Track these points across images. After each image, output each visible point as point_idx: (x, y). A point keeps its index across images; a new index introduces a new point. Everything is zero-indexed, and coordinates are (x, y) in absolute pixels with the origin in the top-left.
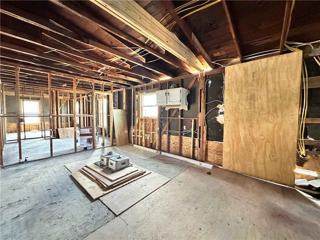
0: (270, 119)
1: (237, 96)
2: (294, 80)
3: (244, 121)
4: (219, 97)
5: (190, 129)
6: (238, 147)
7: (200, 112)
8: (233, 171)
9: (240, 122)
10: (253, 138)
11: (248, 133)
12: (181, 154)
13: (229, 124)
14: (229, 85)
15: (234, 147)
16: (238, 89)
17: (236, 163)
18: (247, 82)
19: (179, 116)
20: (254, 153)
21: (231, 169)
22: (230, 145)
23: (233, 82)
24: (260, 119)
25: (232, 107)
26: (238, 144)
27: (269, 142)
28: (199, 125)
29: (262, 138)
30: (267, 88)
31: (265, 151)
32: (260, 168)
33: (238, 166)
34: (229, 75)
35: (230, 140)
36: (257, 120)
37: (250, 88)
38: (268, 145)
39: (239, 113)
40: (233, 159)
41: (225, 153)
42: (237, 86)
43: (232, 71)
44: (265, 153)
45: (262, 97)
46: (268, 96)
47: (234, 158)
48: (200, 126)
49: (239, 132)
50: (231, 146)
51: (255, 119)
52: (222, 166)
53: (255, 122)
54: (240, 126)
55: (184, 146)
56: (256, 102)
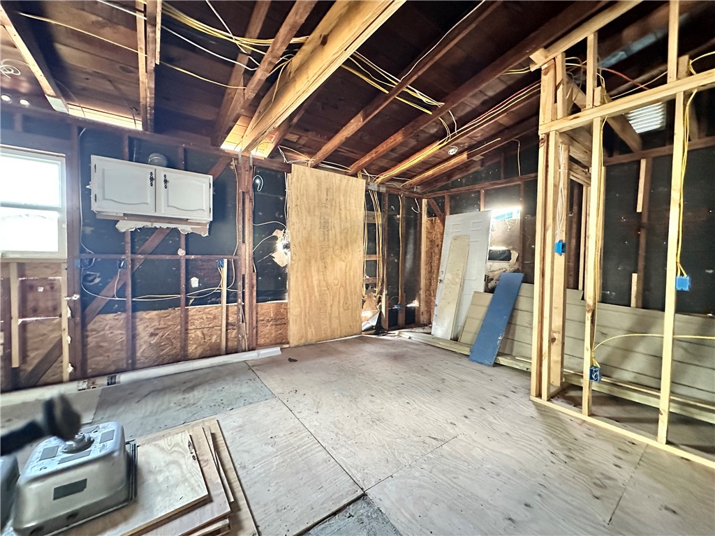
0: (343, 256)
1: (309, 218)
2: (360, 210)
3: (319, 259)
4: (277, 215)
5: (217, 284)
6: (311, 302)
7: (244, 242)
8: (306, 344)
9: (313, 261)
10: (327, 285)
11: (322, 278)
12: (186, 356)
13: (298, 266)
14: (297, 199)
15: (305, 303)
16: (309, 208)
17: (309, 329)
18: (320, 200)
19: (181, 252)
20: (329, 305)
21: (303, 341)
22: (300, 301)
23: (303, 195)
24: (334, 256)
25: (302, 237)
26: (310, 297)
27: (343, 286)
28: (240, 272)
29: (336, 282)
30: (340, 213)
31: (339, 299)
32: (335, 324)
33: (312, 332)
34: (298, 180)
35: (301, 293)
36: (332, 259)
37: (323, 210)
38: (342, 289)
39: (311, 247)
40: (305, 323)
41: (294, 317)
42: (309, 202)
43: (302, 177)
44: (339, 302)
45: (336, 225)
46: (341, 225)
47: (307, 321)
48: (243, 273)
49: (312, 277)
50: (302, 303)
51: (330, 257)
52: (288, 343)
53: (330, 260)
54: (313, 268)
55: (193, 331)
56: (330, 231)
